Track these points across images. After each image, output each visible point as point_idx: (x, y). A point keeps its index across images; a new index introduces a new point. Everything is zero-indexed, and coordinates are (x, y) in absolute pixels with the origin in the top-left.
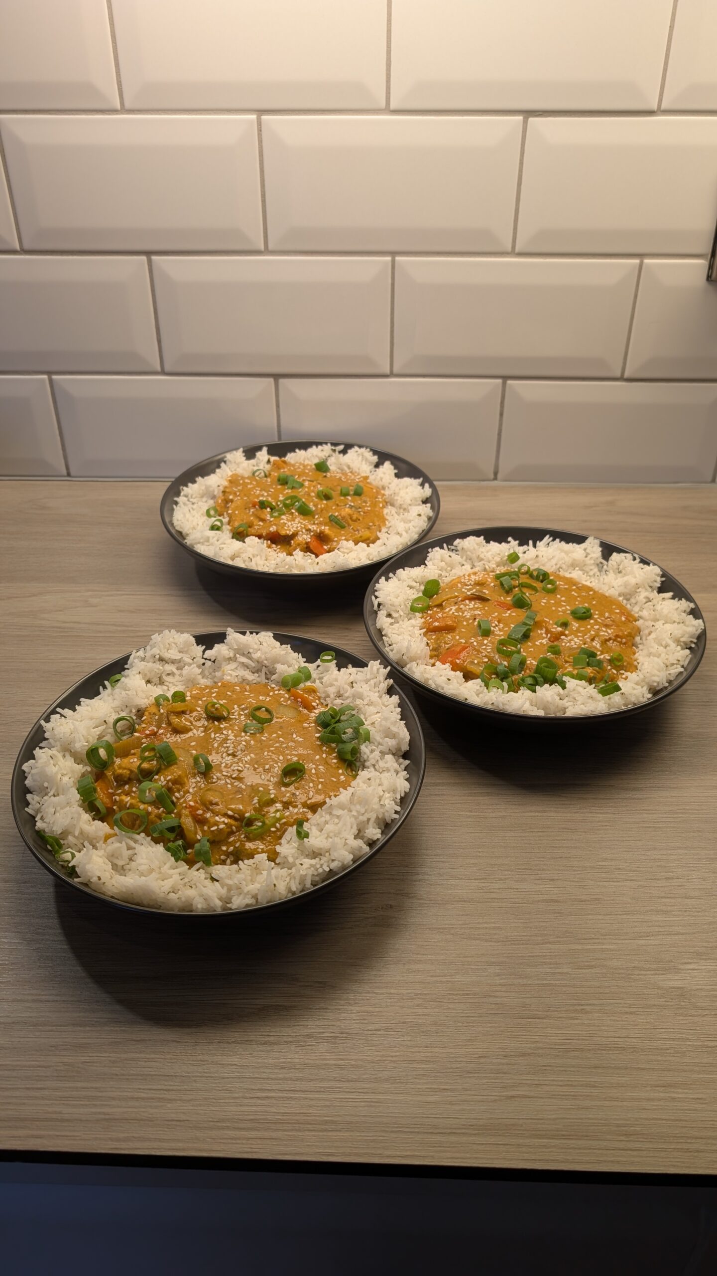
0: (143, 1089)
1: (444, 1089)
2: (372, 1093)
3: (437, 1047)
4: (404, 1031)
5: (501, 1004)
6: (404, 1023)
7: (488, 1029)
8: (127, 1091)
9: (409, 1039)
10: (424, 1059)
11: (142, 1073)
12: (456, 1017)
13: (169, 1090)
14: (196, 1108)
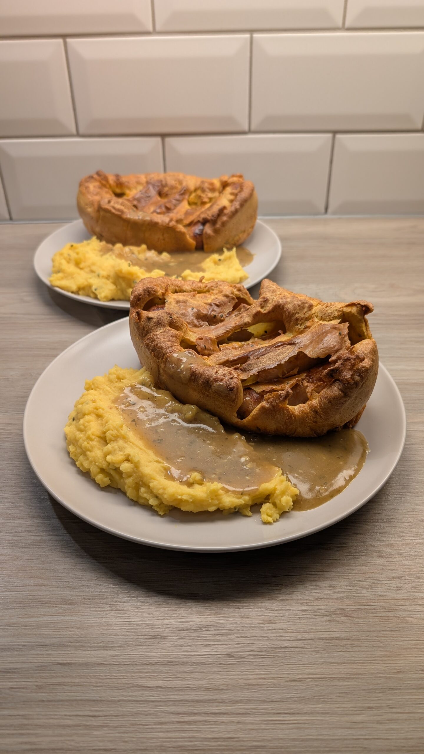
0: (70, 716)
1: (369, 708)
2: (298, 713)
3: (354, 663)
4: (320, 646)
5: (409, 617)
6: (320, 639)
7: (401, 643)
8: (53, 718)
9: (326, 654)
10: (343, 676)
11: (68, 698)
12: (368, 631)
13: (95, 716)
14: (123, 735)
